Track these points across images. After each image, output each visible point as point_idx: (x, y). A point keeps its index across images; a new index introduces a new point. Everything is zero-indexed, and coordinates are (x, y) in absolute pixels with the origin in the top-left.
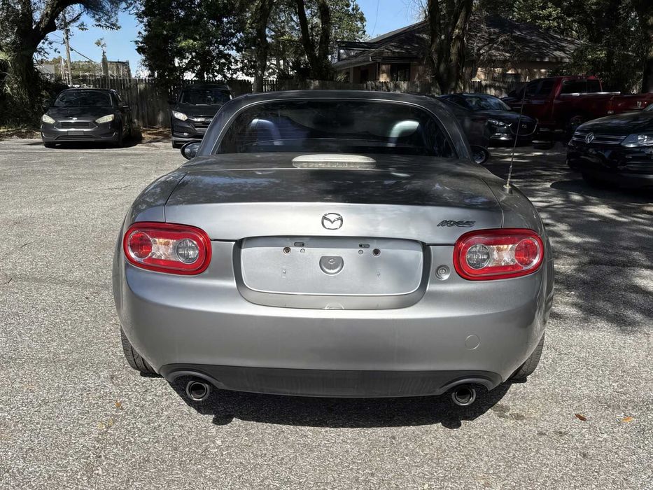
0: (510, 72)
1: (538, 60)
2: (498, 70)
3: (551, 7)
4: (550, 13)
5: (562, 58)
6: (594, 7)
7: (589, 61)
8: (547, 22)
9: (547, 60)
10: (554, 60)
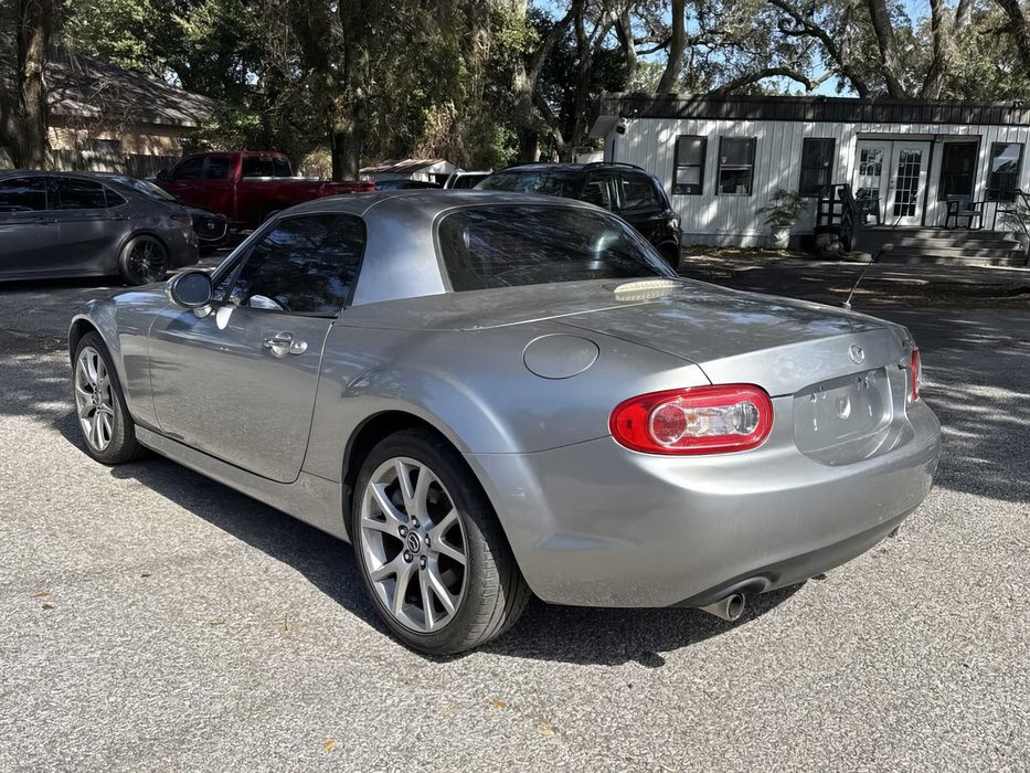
0: (102, 137)
1: (145, 120)
2: (83, 133)
3: (131, 39)
4: (130, 46)
5: (180, 120)
6: (198, 47)
7: (238, 128)
8: (127, 61)
9: (158, 121)
10: (170, 123)
